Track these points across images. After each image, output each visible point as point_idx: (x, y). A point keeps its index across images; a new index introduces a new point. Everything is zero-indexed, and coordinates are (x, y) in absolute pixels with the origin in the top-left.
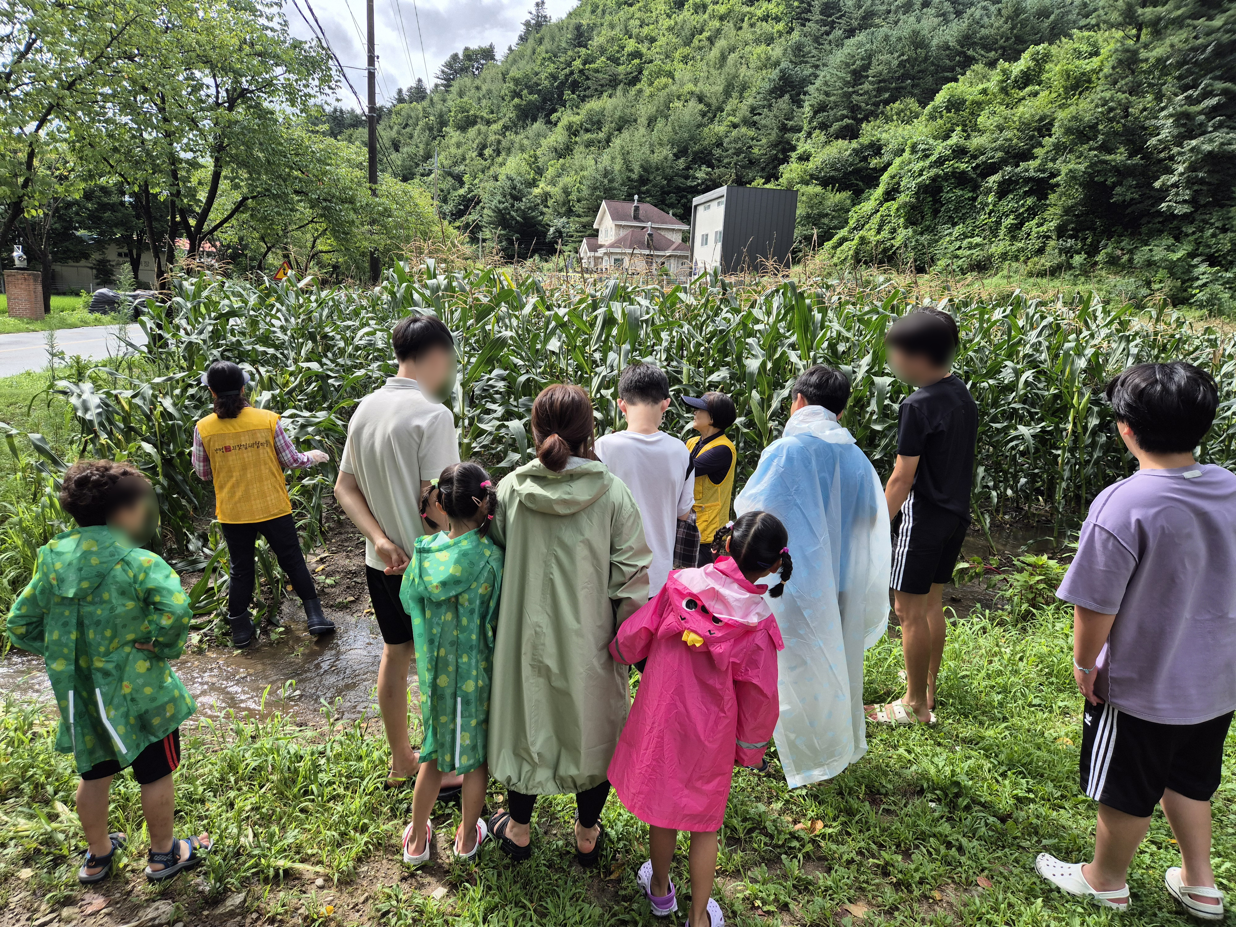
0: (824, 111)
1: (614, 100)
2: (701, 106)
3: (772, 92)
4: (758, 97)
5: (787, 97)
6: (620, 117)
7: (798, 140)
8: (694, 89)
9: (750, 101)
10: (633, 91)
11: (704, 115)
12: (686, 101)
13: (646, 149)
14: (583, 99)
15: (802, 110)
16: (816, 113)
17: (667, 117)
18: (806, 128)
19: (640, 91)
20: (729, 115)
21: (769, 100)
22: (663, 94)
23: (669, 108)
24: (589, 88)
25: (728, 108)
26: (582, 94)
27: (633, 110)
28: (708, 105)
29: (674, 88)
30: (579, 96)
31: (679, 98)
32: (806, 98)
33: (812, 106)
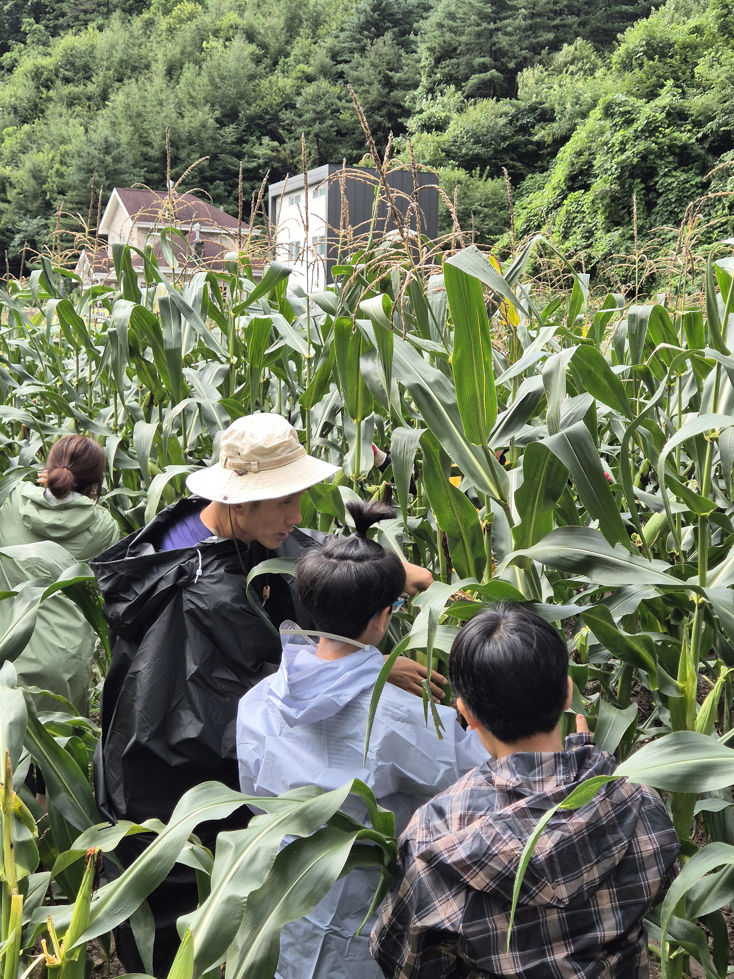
1: (107, 33)
2: (252, 48)
3: (362, 28)
4: (342, 35)
5: (388, 36)
6: (122, 61)
7: (414, 99)
8: (239, 21)
9: (329, 42)
10: (137, 22)
11: (258, 61)
12: (228, 39)
13: (170, 109)
14: (55, 32)
15: (415, 56)
16: (438, 61)
17: (198, 63)
18: (424, 81)
19: (150, 24)
20: (298, 62)
21: (359, 41)
22: (189, 28)
23: (202, 50)
25: (296, 50)
26: (51, 24)
27: (143, 51)
28: (263, 46)
29: (207, 19)
30: (47, 27)
31: (216, 33)
32: (419, 38)
33: (430, 49)
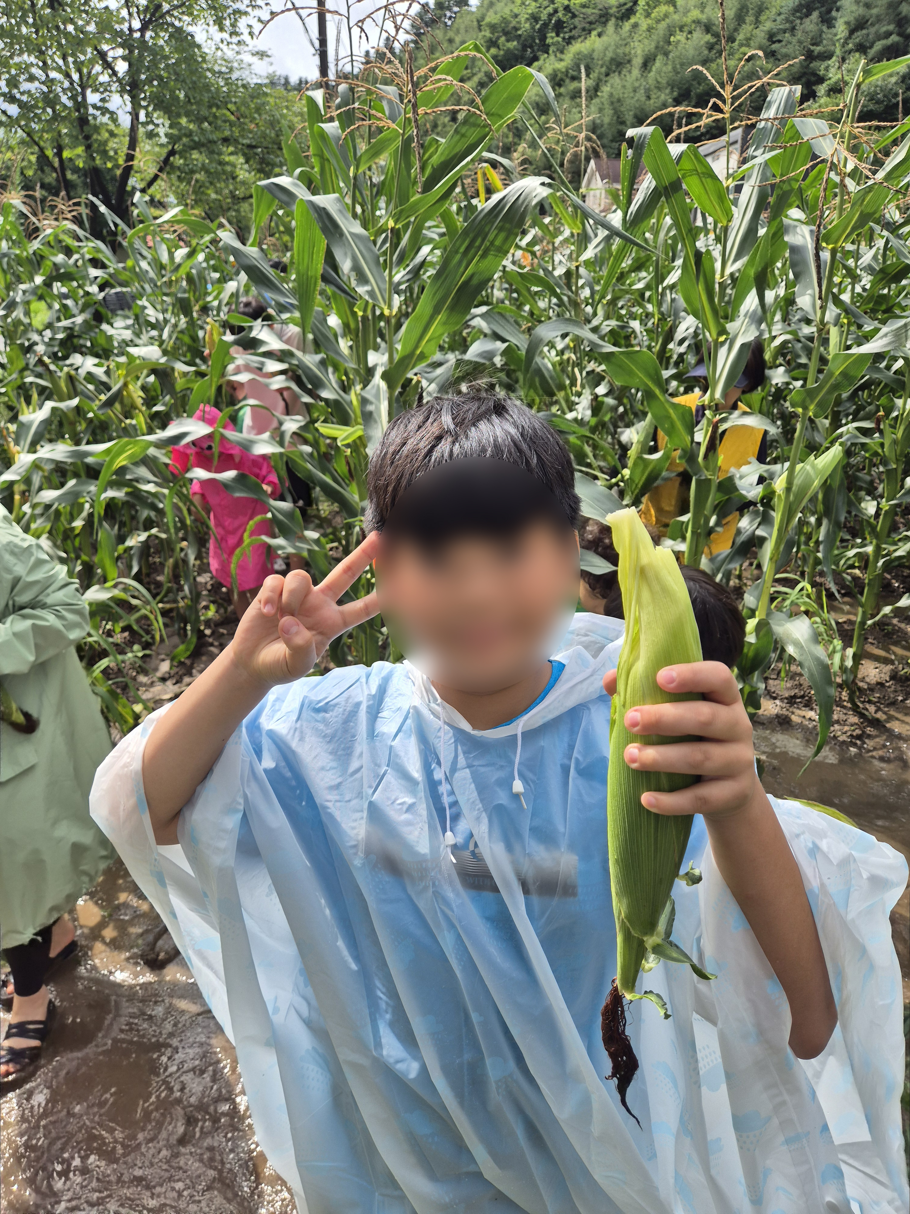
0: (862, 28)
1: (604, 38)
2: (708, 37)
3: (796, 10)
4: (779, 19)
5: (815, 15)
6: (612, 59)
7: (827, 69)
8: (700, 16)
9: (768, 25)
10: (627, 26)
11: (711, 47)
12: (690, 32)
13: (641, 95)
14: (569, 41)
15: (834, 30)
16: (852, 32)
17: (666, 54)
18: (838, 52)
19: (635, 26)
20: (741, 45)
21: (792, 22)
22: (663, 25)
23: (669, 43)
24: (575, 28)
25: (740, 37)
26: (567, 36)
27: (627, 50)
28: (716, 35)
29: (676, 17)
30: (564, 39)
31: (681, 29)
32: (840, 14)
33: (847, 23)
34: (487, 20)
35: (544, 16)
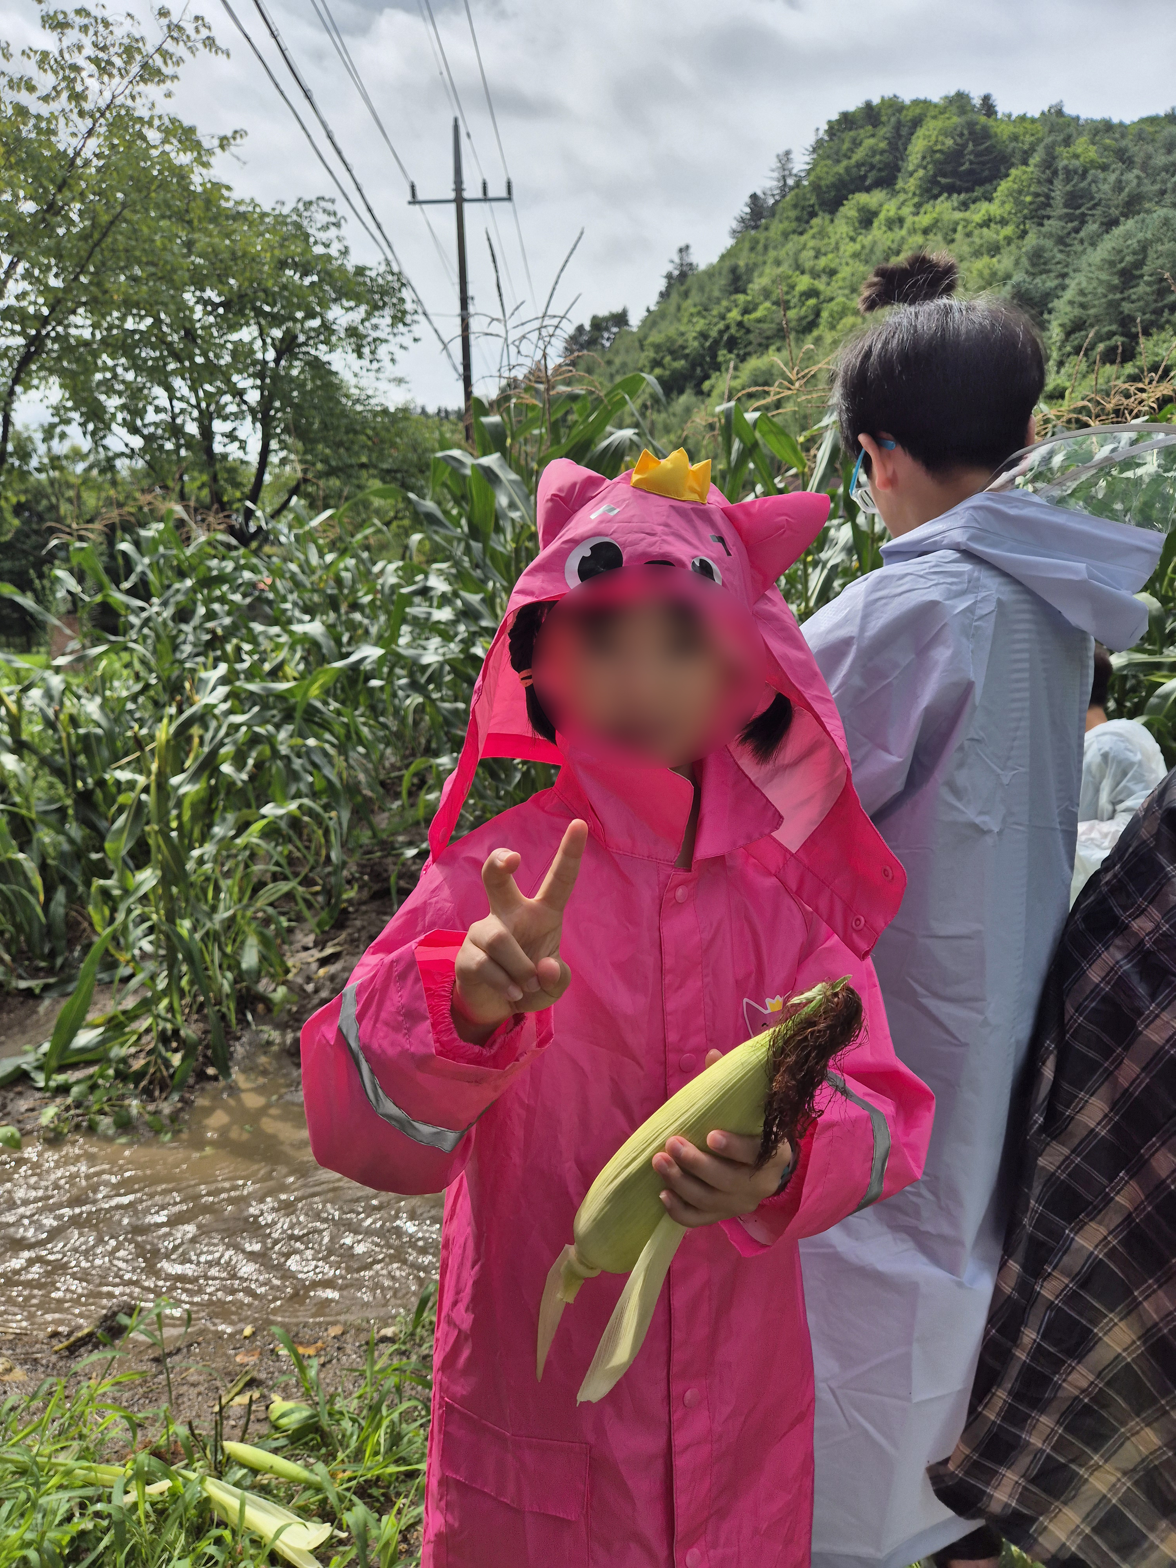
0: (1080, 330)
10: (810, 340)
14: (743, 359)
15: (1048, 334)
16: (1068, 334)
18: (1055, 355)
19: (819, 338)
26: (742, 352)
30: (737, 355)
34: (651, 339)
35: (714, 333)
